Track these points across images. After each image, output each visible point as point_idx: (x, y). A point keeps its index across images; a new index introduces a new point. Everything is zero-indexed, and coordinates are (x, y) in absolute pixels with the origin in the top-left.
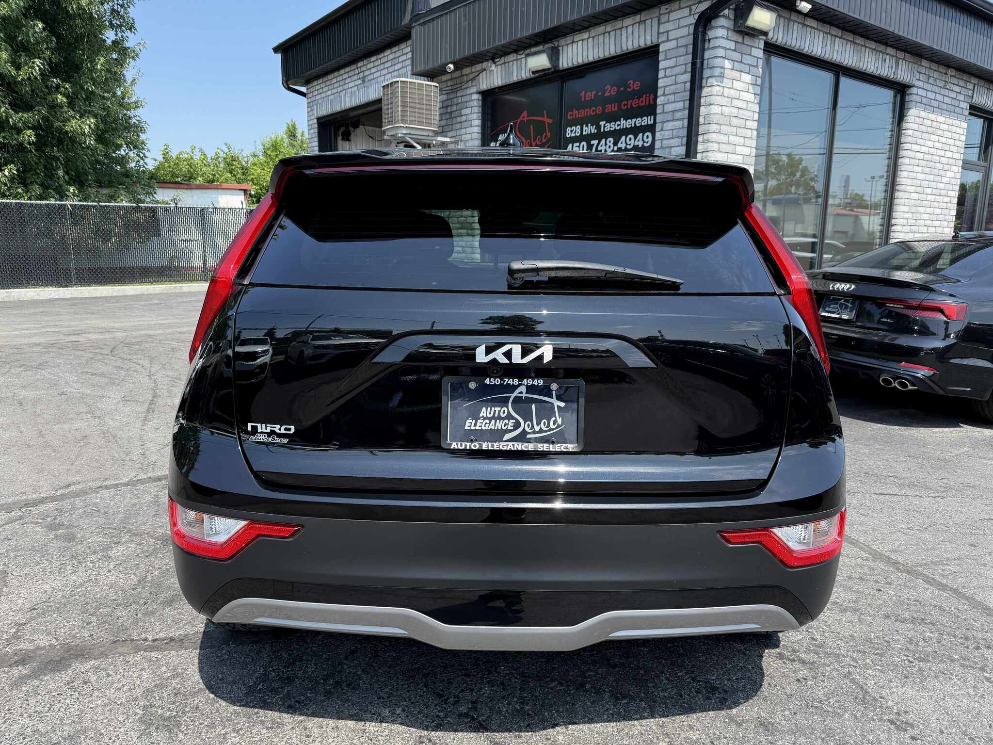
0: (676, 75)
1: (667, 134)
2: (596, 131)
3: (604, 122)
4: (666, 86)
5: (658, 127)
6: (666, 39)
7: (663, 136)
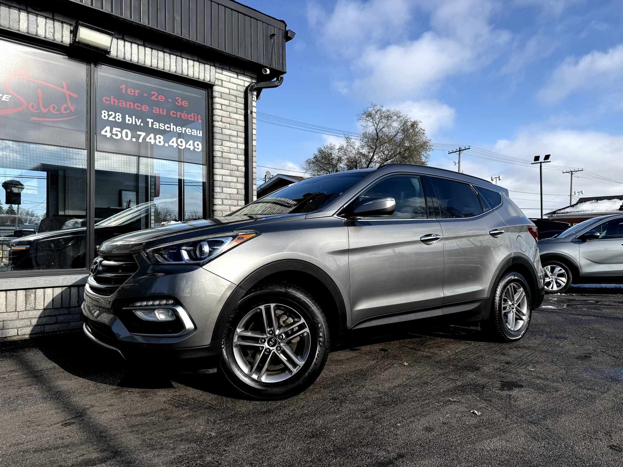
0: (230, 112)
1: (226, 149)
2: (142, 124)
3: (152, 121)
4: (223, 117)
5: (216, 142)
6: (221, 85)
7: (224, 149)
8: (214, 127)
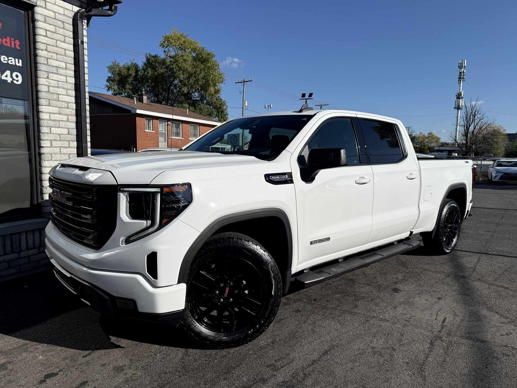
4: (48, 45)
5: (41, 74)
7: (51, 83)
8: (37, 56)
